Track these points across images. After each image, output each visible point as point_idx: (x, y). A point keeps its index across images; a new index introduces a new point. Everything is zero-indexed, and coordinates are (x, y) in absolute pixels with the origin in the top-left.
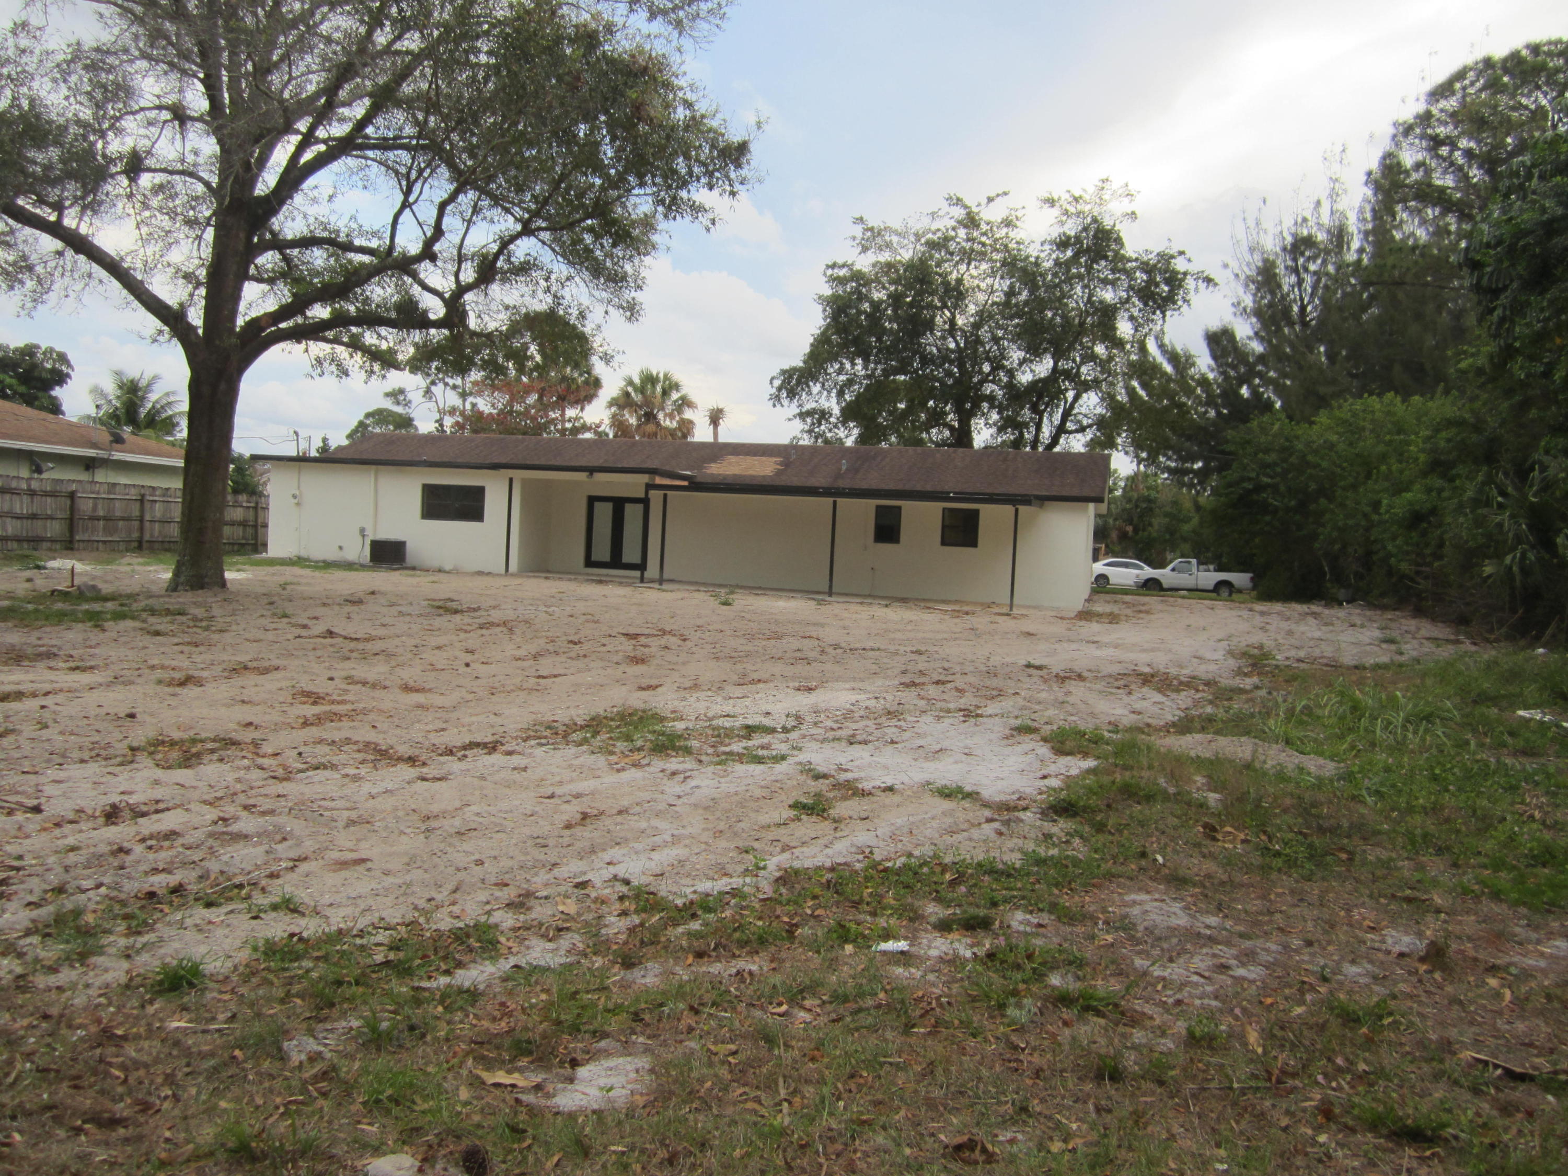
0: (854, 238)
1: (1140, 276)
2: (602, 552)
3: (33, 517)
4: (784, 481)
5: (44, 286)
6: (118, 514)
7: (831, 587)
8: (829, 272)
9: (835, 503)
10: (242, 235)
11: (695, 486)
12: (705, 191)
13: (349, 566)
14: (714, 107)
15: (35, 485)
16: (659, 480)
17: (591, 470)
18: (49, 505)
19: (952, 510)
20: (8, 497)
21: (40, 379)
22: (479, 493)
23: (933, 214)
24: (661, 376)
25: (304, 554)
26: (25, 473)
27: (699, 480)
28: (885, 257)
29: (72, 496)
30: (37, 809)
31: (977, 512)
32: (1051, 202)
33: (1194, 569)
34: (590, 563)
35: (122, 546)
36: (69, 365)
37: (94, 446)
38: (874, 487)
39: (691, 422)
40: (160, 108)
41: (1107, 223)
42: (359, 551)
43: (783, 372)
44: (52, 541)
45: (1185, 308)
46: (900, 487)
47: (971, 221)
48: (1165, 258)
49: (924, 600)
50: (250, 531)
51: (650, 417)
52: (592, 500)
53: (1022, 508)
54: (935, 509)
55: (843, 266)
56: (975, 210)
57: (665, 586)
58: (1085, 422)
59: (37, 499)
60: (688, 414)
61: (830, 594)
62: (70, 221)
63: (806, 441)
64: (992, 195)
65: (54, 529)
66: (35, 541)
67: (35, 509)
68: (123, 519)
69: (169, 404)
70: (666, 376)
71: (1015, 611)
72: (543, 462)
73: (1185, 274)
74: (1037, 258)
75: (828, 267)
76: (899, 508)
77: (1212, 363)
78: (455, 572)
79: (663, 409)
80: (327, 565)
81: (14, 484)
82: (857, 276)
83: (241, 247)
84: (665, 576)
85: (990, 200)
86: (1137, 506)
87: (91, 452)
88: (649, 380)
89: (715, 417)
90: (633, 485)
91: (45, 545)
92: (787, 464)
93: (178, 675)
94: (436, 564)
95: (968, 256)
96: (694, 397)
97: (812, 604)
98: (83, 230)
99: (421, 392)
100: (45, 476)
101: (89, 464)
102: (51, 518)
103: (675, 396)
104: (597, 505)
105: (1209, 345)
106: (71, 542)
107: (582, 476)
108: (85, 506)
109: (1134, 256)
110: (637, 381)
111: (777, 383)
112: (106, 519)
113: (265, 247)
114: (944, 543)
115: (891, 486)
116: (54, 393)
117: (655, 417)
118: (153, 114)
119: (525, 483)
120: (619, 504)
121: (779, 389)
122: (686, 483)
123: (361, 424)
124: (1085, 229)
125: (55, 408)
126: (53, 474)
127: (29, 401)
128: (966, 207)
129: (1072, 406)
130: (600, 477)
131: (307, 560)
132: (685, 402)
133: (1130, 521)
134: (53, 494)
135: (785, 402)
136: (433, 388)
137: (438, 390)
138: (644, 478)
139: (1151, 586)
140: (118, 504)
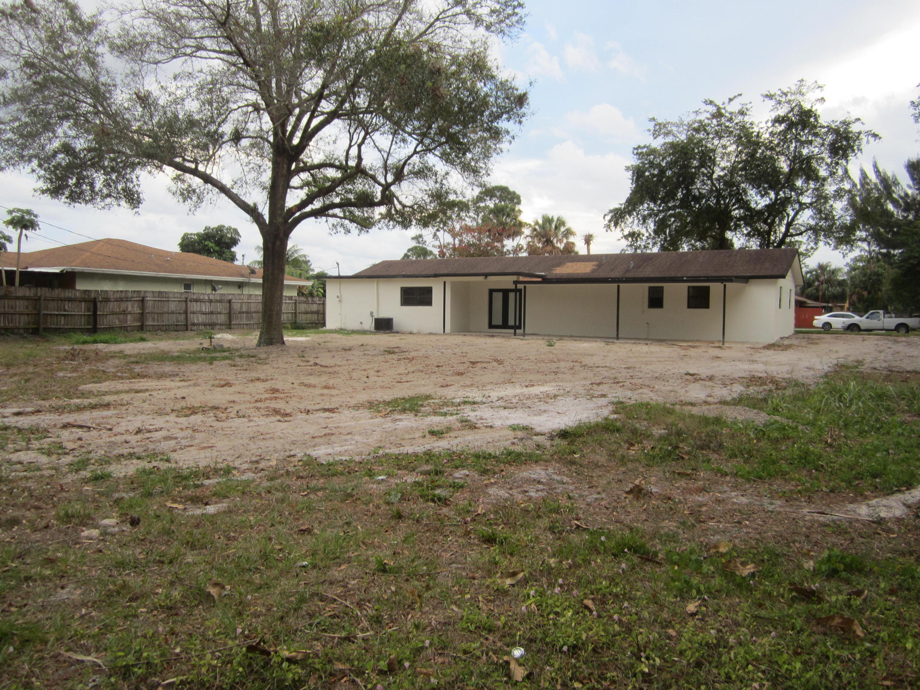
0: (649, 130)
1: (830, 138)
2: (498, 320)
3: (212, 313)
4: (596, 275)
5: (200, 199)
6: (253, 310)
7: (618, 334)
8: (635, 152)
9: (618, 286)
10: (285, 166)
11: (545, 280)
12: (505, 122)
13: (364, 332)
14: (512, 76)
15: (211, 297)
16: (521, 279)
17: (486, 275)
18: (219, 307)
19: (694, 287)
20: (199, 303)
21: (225, 243)
22: (428, 291)
23: (696, 112)
24: (555, 219)
25: (343, 327)
26: (209, 291)
27: (548, 277)
28: (670, 139)
29: (230, 301)
30: (110, 430)
31: (708, 288)
32: (770, 97)
33: (882, 317)
34: (491, 326)
35: (255, 326)
36: (239, 235)
37: (242, 276)
38: (647, 276)
39: (573, 244)
40: (248, 106)
41: (807, 106)
42: (369, 325)
43: (611, 211)
44: (221, 325)
45: (859, 154)
46: (662, 275)
47: (718, 115)
48: (846, 124)
49: (672, 340)
50: (321, 316)
51: (548, 242)
52: (491, 291)
53: (728, 284)
54: (684, 287)
55: (644, 147)
56: (721, 106)
57: (526, 337)
58: (803, 229)
59: (213, 304)
60: (571, 239)
61: (618, 338)
62: (201, 168)
63: (630, 251)
64: (731, 97)
65: (222, 319)
66: (212, 325)
67: (212, 309)
68: (255, 312)
69: (296, 251)
70: (558, 219)
71: (726, 345)
72: (466, 272)
73: (860, 133)
74: (758, 133)
75: (635, 149)
76: (662, 287)
77: (911, 183)
78: (419, 333)
79: (557, 236)
80: (354, 332)
81: (202, 297)
82: (653, 152)
83: (285, 172)
84: (527, 332)
85: (730, 100)
86: (870, 279)
87: (240, 279)
88: (548, 220)
89: (588, 240)
90: (507, 282)
91: (217, 327)
92: (599, 266)
93: (223, 383)
94: (408, 329)
95: (719, 135)
96: (574, 229)
97: (603, 344)
98: (208, 172)
99: (432, 236)
100: (218, 292)
101: (240, 285)
102: (220, 313)
103: (563, 229)
104: (495, 294)
105: (908, 171)
106: (230, 325)
107: (481, 278)
108: (236, 307)
109: (825, 125)
110: (540, 222)
111: (608, 218)
112: (247, 313)
113: (299, 171)
114: (689, 307)
115: (657, 275)
116: (233, 250)
117: (552, 242)
118: (245, 109)
119: (452, 283)
120: (505, 293)
121: (610, 221)
122: (540, 280)
123: (406, 255)
124: (792, 110)
125: (233, 258)
126: (222, 291)
127: (220, 255)
128: (716, 105)
129: (793, 220)
130: (491, 278)
131: (345, 330)
132: (569, 233)
133: (865, 288)
134: (220, 301)
135: (613, 228)
136: (438, 233)
137: (440, 234)
138: (515, 278)
139: (853, 328)
140: (252, 305)
